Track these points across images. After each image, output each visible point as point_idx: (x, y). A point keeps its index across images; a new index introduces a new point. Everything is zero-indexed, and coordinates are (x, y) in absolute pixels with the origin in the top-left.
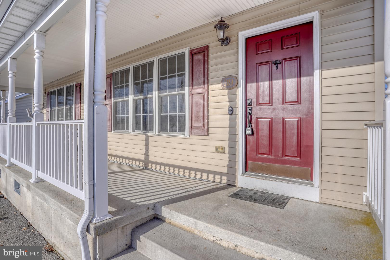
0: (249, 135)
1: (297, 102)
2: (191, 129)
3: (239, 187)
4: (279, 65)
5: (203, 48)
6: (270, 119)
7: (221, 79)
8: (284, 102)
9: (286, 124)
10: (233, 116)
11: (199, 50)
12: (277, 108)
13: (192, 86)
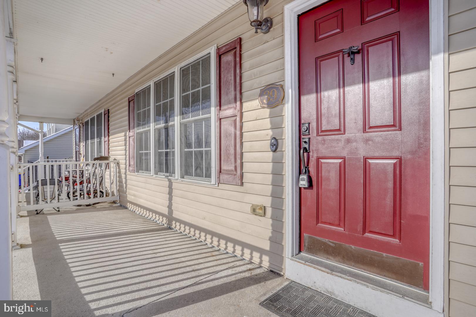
0: (305, 188)
1: (394, 126)
2: (219, 175)
3: (287, 278)
4: (356, 56)
5: (234, 43)
6: (340, 161)
7: (258, 91)
8: (367, 127)
9: (371, 170)
10: (278, 154)
11: (228, 47)
12: (352, 139)
13: (220, 106)
